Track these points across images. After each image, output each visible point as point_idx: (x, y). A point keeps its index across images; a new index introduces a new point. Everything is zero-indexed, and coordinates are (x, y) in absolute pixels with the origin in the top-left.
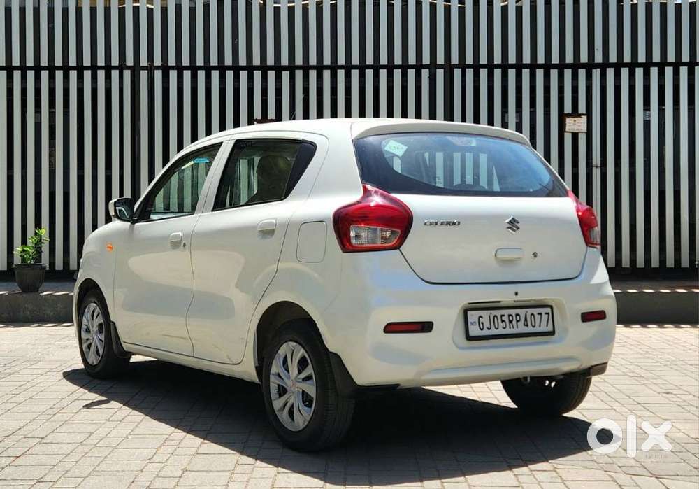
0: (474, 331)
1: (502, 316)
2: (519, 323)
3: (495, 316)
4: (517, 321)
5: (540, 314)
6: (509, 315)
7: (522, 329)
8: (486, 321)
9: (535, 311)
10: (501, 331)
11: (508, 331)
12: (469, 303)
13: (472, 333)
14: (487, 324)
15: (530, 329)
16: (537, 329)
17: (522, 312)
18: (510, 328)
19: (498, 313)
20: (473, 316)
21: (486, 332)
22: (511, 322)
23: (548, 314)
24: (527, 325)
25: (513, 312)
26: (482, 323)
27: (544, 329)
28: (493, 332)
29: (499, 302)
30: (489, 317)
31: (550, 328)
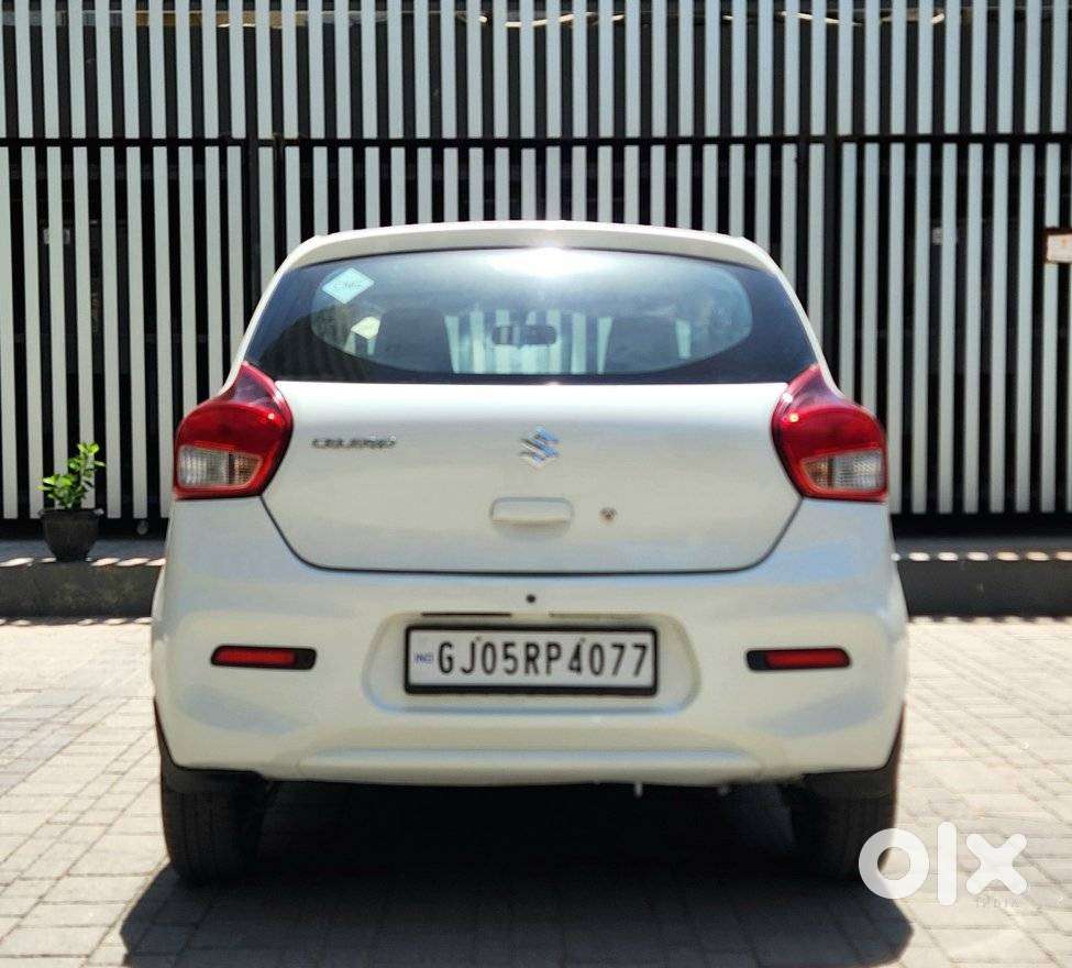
0: (425, 673)
1: (507, 645)
2: (554, 665)
3: (489, 645)
4: (550, 659)
5: (621, 647)
6: (528, 646)
7: (561, 675)
8: (461, 656)
9: (606, 639)
10: (499, 678)
11: (520, 678)
12: (425, 615)
13: (415, 679)
14: (462, 659)
15: (586, 678)
16: (605, 680)
17: (568, 641)
18: (527, 671)
19: (499, 639)
20: (426, 642)
21: (456, 678)
22: (530, 659)
23: (643, 647)
24: (579, 669)
25: (542, 639)
26: (450, 659)
27: (625, 678)
28: (479, 677)
29: (507, 615)
30: (473, 646)
31: (645, 679)
